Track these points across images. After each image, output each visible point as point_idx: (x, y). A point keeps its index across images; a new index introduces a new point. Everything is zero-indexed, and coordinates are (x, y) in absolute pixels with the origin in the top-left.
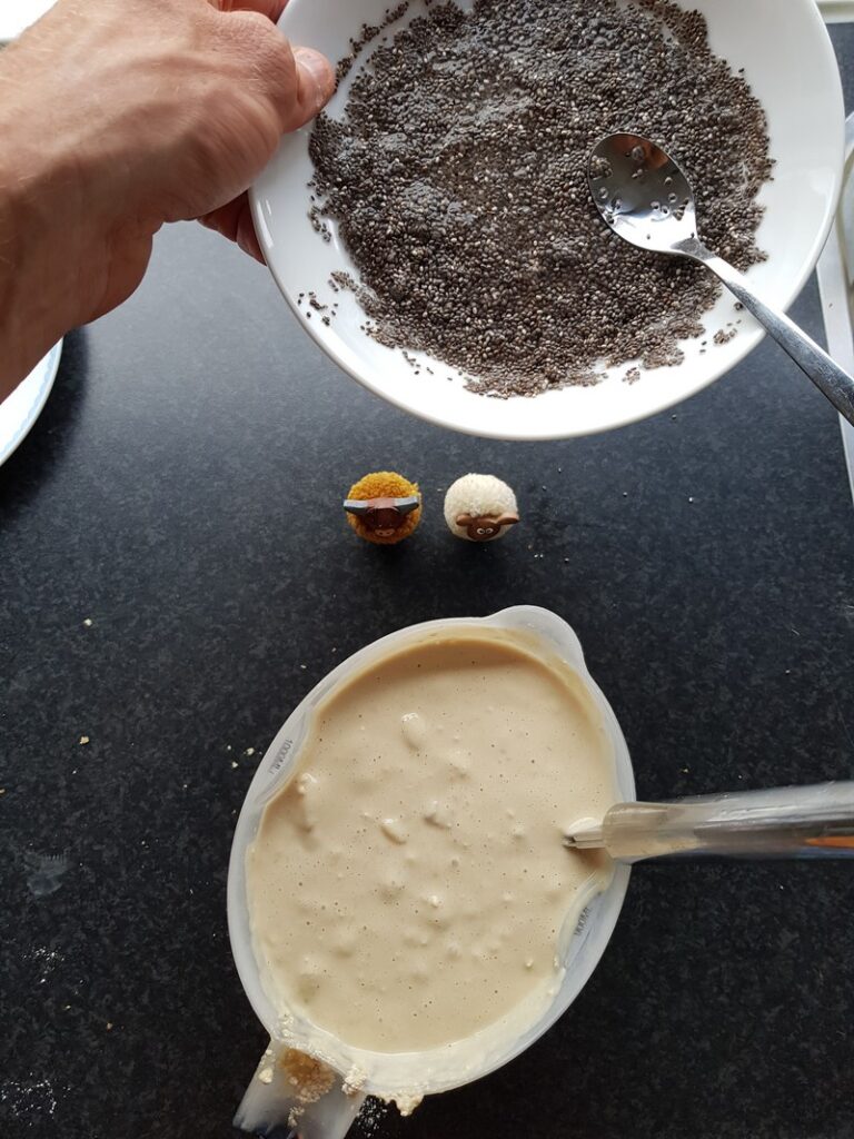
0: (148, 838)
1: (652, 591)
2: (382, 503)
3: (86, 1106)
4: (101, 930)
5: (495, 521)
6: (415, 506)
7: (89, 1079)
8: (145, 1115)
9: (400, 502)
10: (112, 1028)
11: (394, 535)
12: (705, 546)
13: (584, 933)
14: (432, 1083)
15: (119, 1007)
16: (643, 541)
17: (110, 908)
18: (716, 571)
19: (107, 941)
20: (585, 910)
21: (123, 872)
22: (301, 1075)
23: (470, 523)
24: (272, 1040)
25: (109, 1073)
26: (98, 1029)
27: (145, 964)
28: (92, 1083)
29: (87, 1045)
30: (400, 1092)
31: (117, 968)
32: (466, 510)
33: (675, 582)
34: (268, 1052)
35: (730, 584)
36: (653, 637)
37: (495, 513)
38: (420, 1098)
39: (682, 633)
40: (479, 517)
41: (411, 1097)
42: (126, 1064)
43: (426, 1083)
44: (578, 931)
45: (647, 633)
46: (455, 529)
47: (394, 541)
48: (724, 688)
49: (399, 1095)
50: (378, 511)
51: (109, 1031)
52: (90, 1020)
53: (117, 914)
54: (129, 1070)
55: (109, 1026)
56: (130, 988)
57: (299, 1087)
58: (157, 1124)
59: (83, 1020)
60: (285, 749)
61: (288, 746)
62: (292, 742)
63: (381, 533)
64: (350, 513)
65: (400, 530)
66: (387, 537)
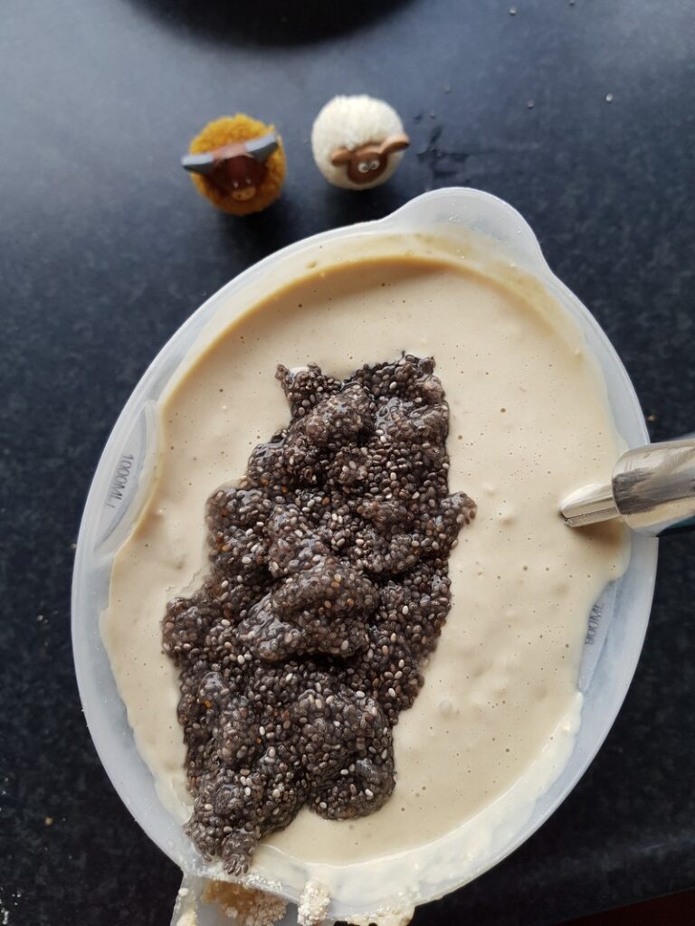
0: (45, 612)
1: (582, 217)
2: (231, 152)
3: (41, 910)
4: (16, 722)
5: (380, 150)
6: (273, 147)
7: (40, 880)
8: (110, 906)
9: (253, 146)
10: (54, 823)
11: (256, 195)
12: (635, 152)
13: (599, 640)
14: (423, 885)
15: (55, 799)
16: (561, 157)
17: (19, 696)
18: (650, 178)
19: (25, 732)
20: (595, 608)
21: (25, 654)
22: (241, 903)
23: (347, 161)
24: (185, 876)
25: (61, 870)
26: (38, 827)
27: (74, 748)
28: (44, 883)
29: (29, 846)
30: (380, 910)
31: (43, 759)
32: (339, 142)
33: (607, 201)
34: (182, 892)
35: (670, 191)
36: (591, 271)
37: (376, 138)
38: (409, 913)
39: (625, 260)
40: (358, 148)
41: (398, 913)
42: (76, 857)
43: (415, 889)
44: (589, 639)
45: (583, 267)
46: (330, 171)
47: (259, 206)
48: (682, 316)
49: (380, 916)
50: (227, 162)
51: (50, 826)
52: (26, 818)
53: (29, 700)
54: (81, 862)
55: (48, 821)
56: (62, 777)
57: (242, 917)
58: (125, 913)
59: (18, 821)
60: (125, 468)
61: (127, 465)
62: (132, 458)
63: (239, 196)
64: (193, 176)
65: (263, 187)
66: (249, 201)
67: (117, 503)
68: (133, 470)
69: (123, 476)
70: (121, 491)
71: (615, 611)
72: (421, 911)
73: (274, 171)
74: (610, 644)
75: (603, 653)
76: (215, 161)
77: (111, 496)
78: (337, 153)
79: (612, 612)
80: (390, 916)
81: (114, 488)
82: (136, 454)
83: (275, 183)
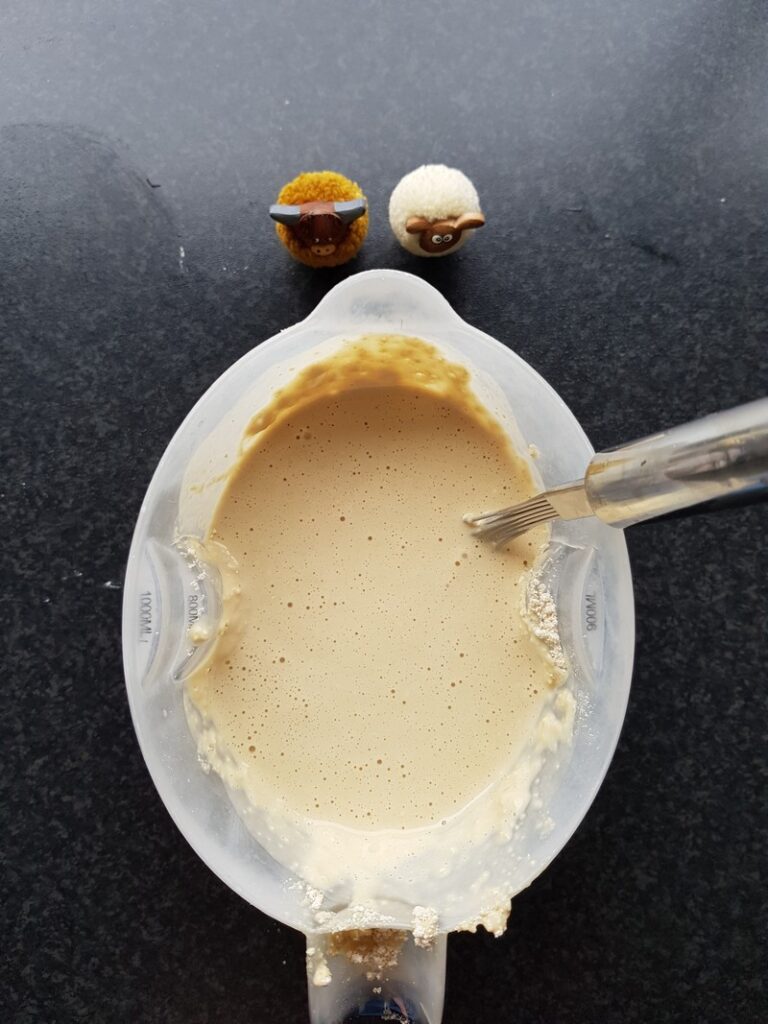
2: (318, 210)
4: (80, 890)
5: (455, 225)
6: (361, 212)
9: (341, 207)
11: (333, 254)
13: (600, 623)
15: (108, 970)
17: (87, 865)
19: (87, 901)
21: (99, 825)
22: (363, 947)
23: (422, 230)
34: (310, 951)
37: (456, 214)
38: (508, 906)
40: (437, 221)
46: (405, 237)
49: (484, 916)
50: (314, 217)
52: (76, 986)
53: (96, 871)
56: (118, 951)
59: (68, 987)
60: (147, 605)
61: (146, 601)
62: (149, 594)
63: (319, 251)
64: (278, 224)
65: (343, 247)
66: (326, 257)
67: (149, 637)
68: (153, 604)
69: (147, 612)
70: (149, 625)
71: (606, 595)
72: (517, 901)
73: (356, 232)
74: (609, 625)
75: (606, 634)
76: (302, 215)
77: (142, 633)
78: (415, 221)
79: (604, 598)
80: (493, 913)
81: (142, 625)
82: (152, 588)
83: (354, 243)
